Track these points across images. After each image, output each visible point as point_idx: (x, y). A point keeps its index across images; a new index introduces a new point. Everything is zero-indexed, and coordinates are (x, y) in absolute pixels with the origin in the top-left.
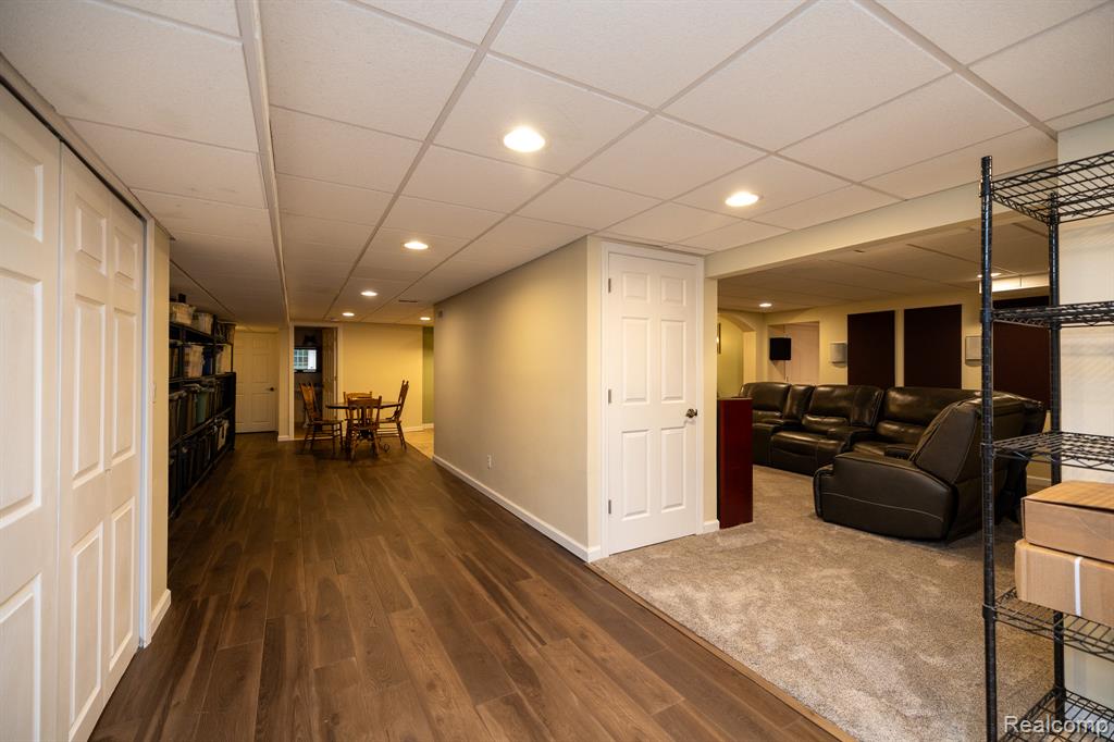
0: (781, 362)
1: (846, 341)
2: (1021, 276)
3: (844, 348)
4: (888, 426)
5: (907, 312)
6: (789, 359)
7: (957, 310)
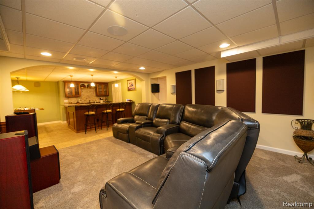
0: (157, 94)
1: (175, 84)
2: (238, 47)
3: (175, 87)
4: (185, 124)
5: (196, 70)
6: (159, 92)
7: (213, 68)
